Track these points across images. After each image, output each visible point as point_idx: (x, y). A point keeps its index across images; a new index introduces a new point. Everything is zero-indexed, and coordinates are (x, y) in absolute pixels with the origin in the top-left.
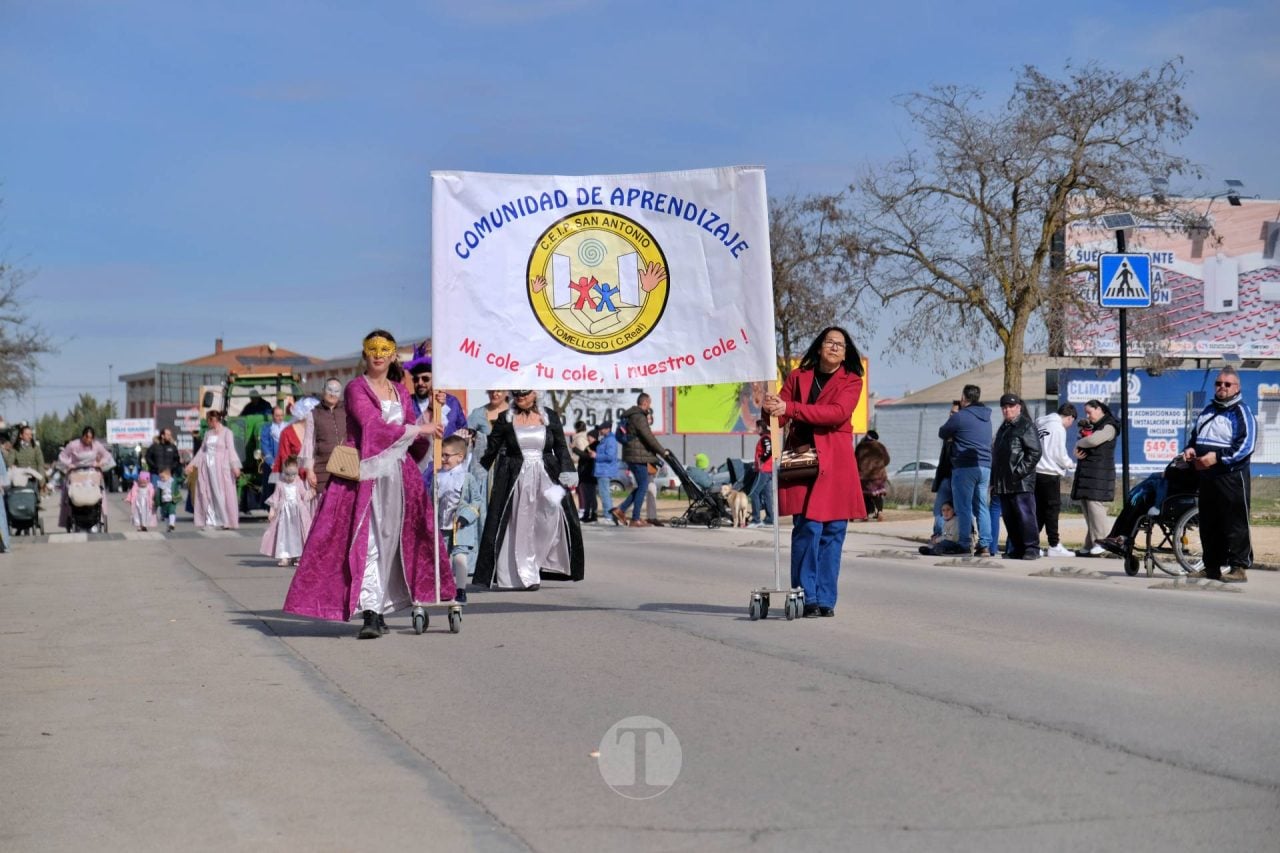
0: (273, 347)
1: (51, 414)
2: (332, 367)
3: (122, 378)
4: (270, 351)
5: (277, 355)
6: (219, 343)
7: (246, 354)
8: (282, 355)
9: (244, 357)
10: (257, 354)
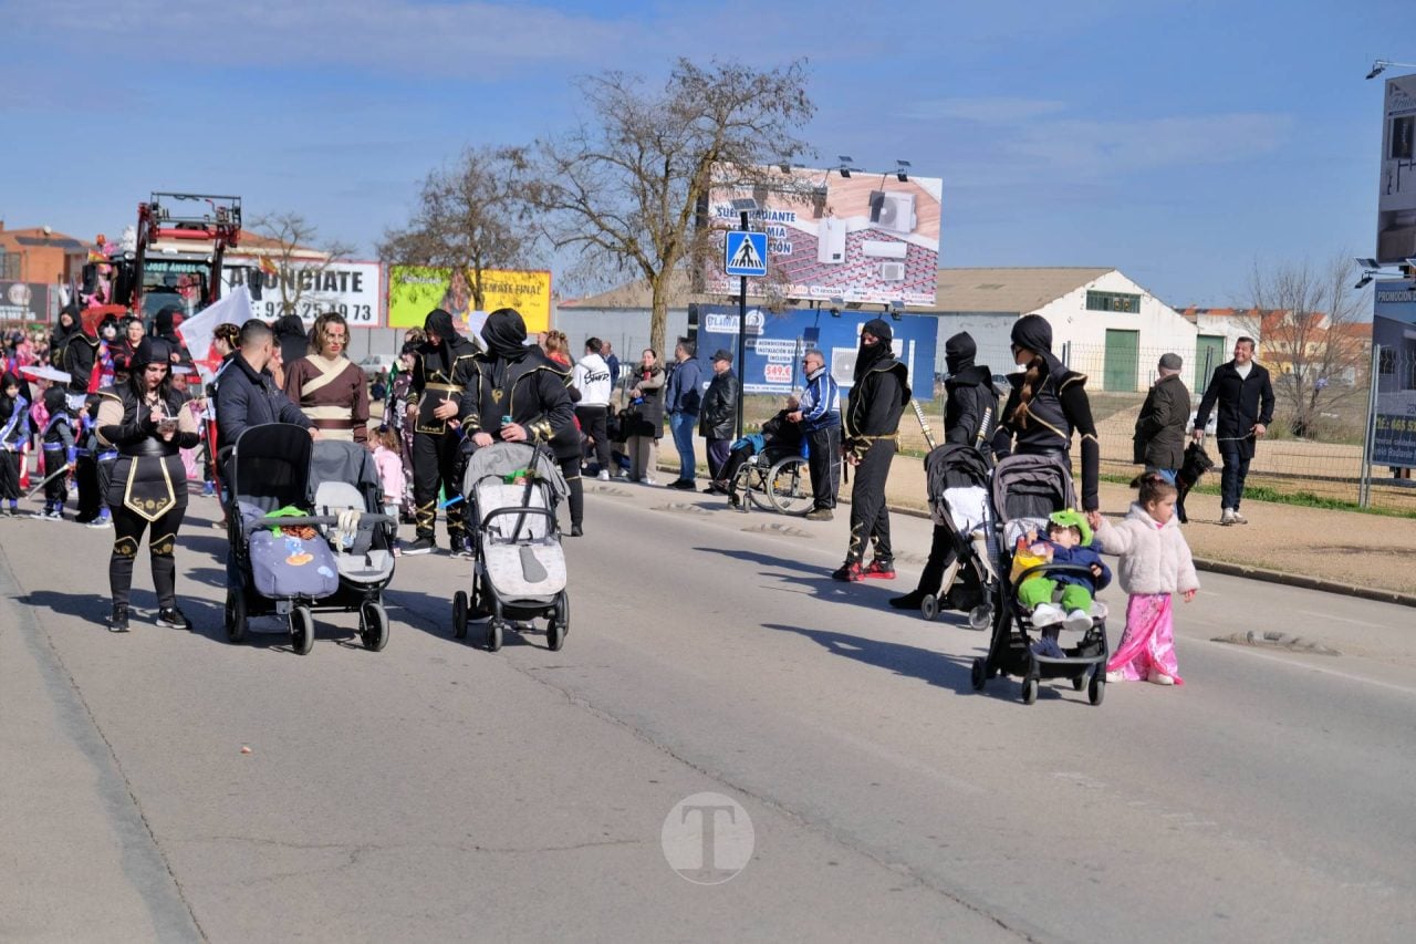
0: (48, 230)
4: (46, 234)
5: (51, 237)
7: (23, 235)
8: (56, 237)
9: (23, 240)
10: (34, 236)
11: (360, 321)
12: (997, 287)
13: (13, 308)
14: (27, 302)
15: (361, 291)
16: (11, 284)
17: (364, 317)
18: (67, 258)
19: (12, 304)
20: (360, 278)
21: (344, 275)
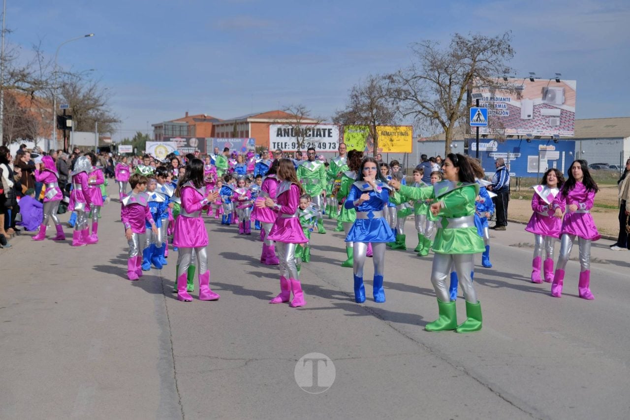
0: (206, 115)
1: (127, 139)
2: (227, 123)
3: (152, 125)
4: (205, 117)
5: (207, 118)
6: (187, 113)
8: (209, 118)
9: (195, 119)
10: (200, 118)
11: (331, 150)
12: (613, 126)
13: (192, 148)
14: (196, 145)
15: (331, 136)
16: (190, 138)
17: (333, 148)
18: (213, 126)
19: (190, 147)
20: (331, 131)
21: (324, 130)
